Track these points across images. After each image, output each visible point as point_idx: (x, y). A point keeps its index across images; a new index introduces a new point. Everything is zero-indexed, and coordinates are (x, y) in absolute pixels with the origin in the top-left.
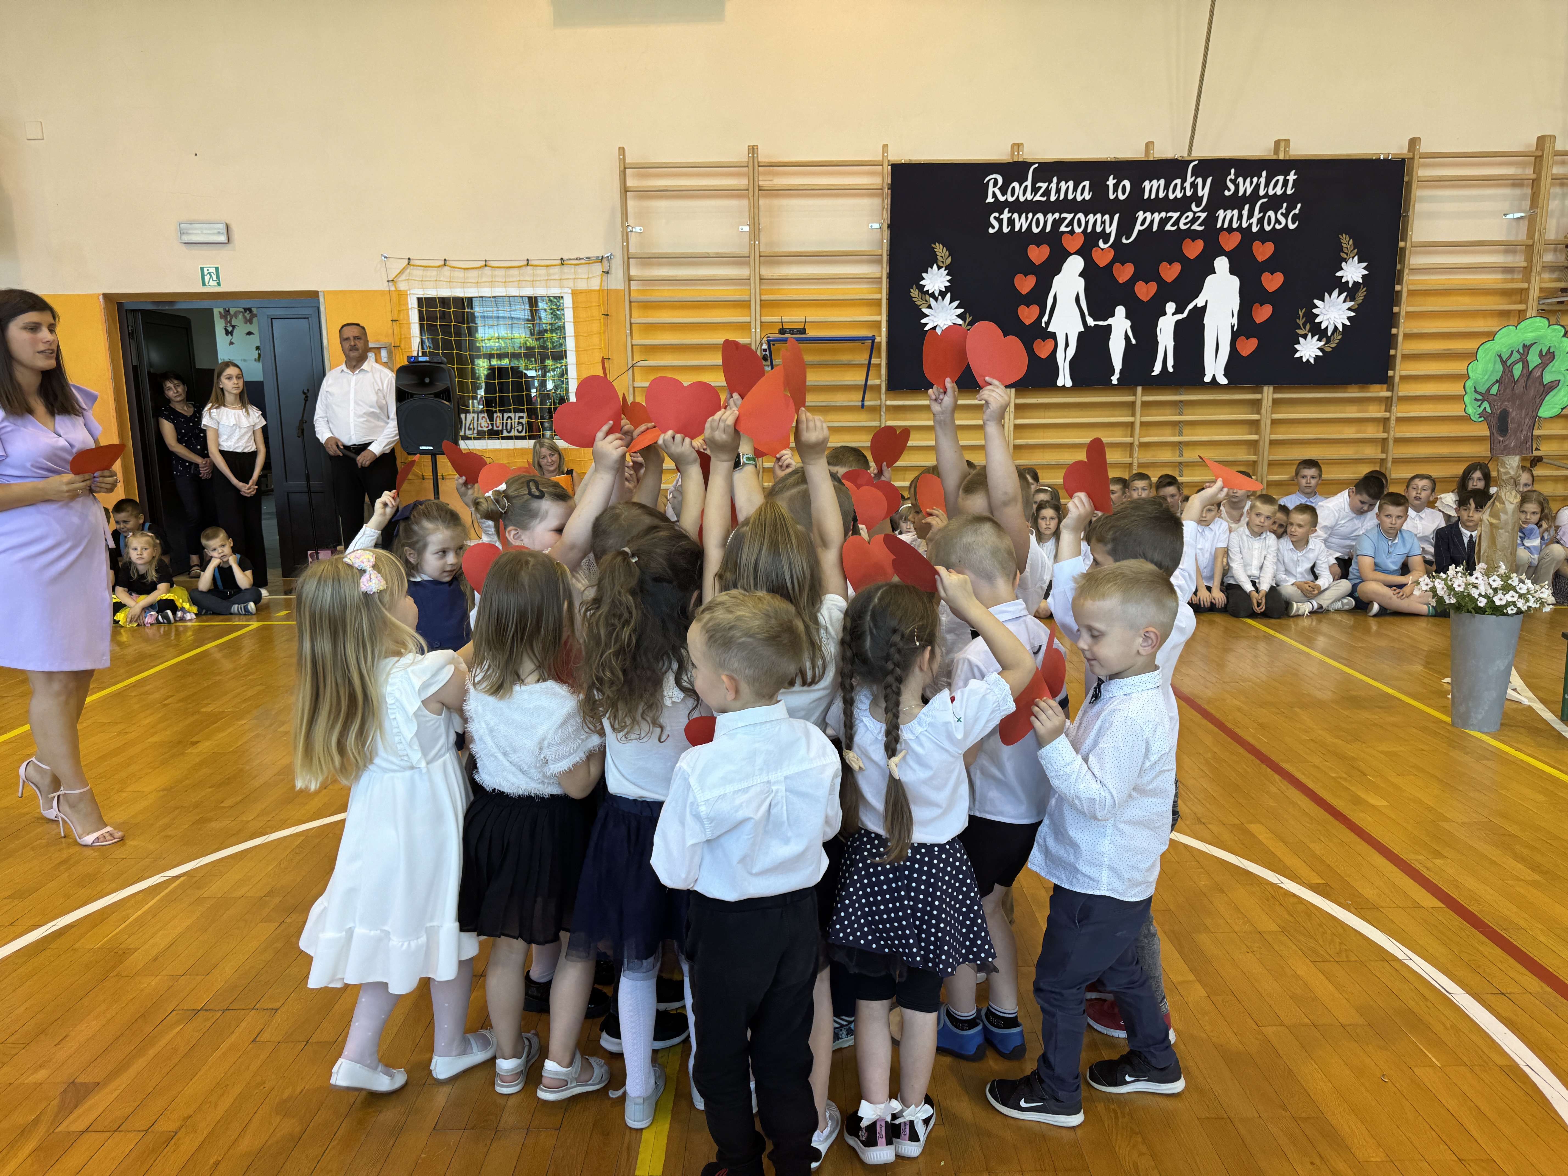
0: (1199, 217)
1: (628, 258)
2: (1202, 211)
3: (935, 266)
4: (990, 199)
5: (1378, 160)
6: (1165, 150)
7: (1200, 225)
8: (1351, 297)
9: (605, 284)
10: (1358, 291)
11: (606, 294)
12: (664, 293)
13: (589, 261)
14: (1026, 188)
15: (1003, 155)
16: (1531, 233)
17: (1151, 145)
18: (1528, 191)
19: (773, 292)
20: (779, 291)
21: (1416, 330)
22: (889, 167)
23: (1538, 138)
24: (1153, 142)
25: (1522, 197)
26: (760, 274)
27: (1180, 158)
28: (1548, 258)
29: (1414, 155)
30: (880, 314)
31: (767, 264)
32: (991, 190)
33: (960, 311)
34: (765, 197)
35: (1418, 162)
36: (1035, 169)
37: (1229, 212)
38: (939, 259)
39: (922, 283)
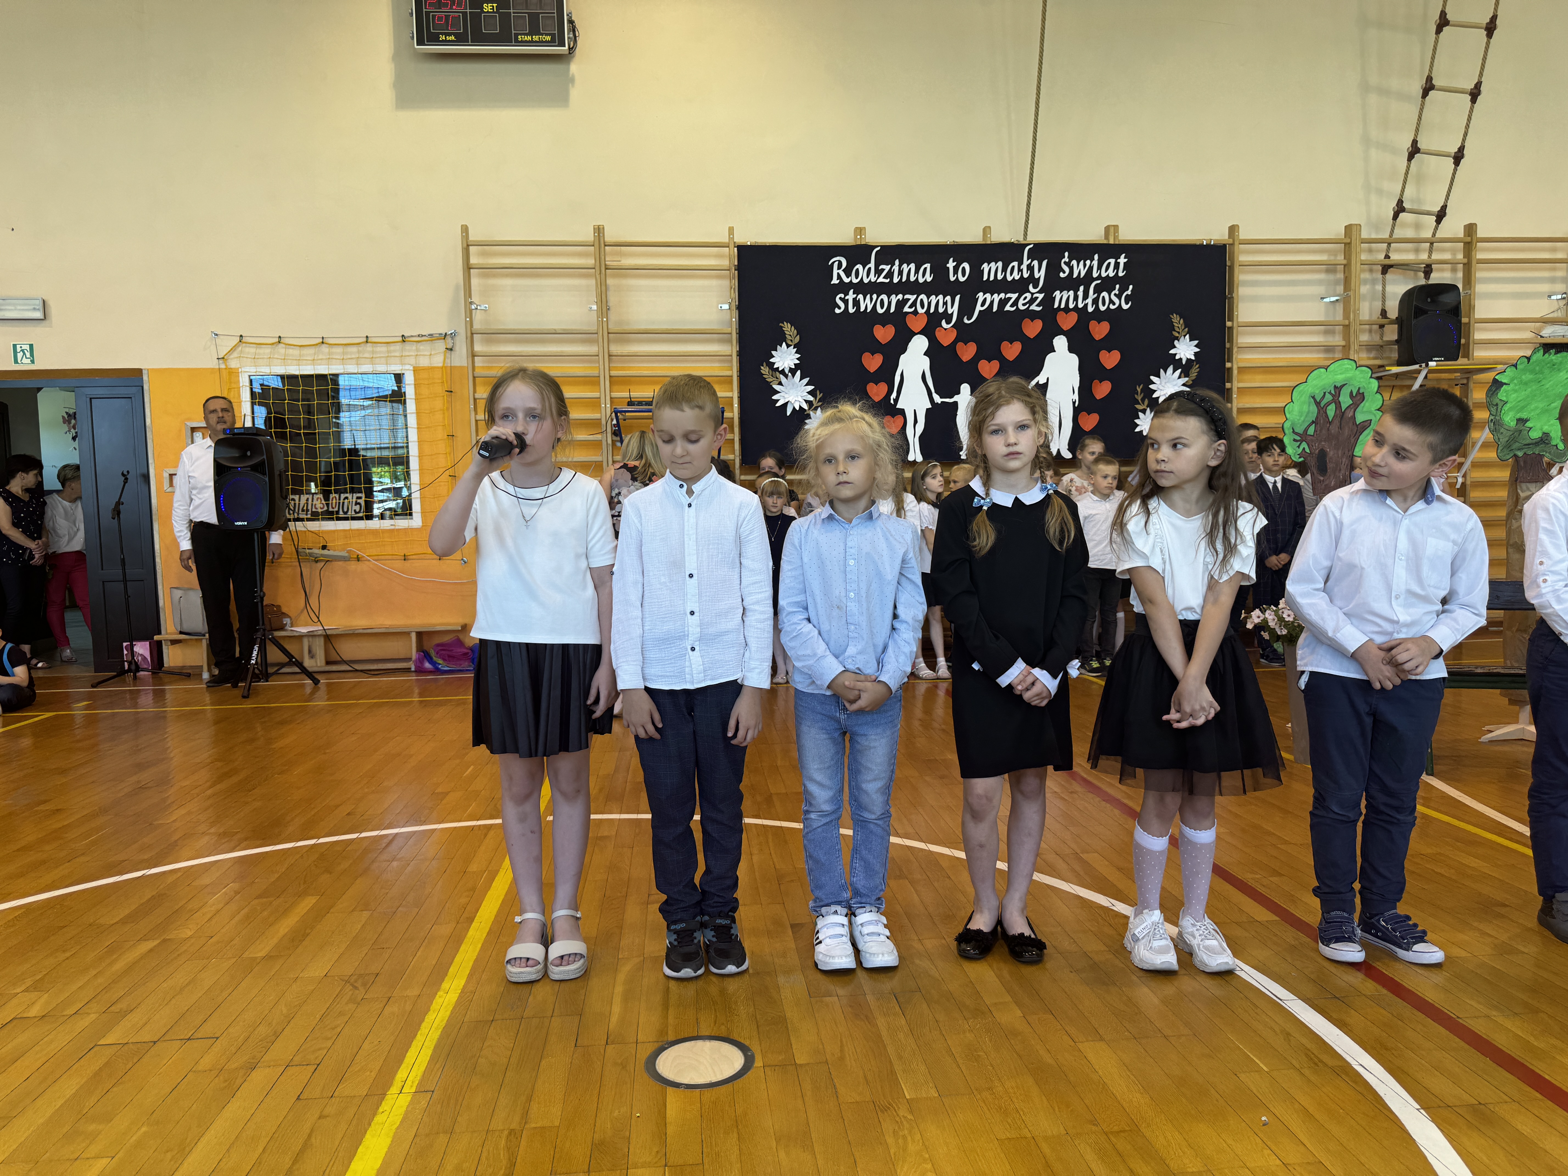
0: (1037, 298)
1: (471, 336)
2: (1039, 292)
3: (784, 344)
4: (835, 281)
5: (1201, 246)
6: (1002, 235)
7: (1038, 305)
8: (1185, 373)
9: (448, 361)
10: (1191, 367)
11: (450, 371)
13: (432, 337)
14: (870, 269)
15: (844, 237)
16: (1346, 315)
17: (988, 230)
18: (1340, 276)
19: (623, 369)
20: (629, 368)
21: (1248, 406)
22: (736, 249)
23: (1346, 227)
24: (990, 227)
25: (1337, 282)
26: (609, 351)
27: (1016, 242)
28: (1365, 338)
29: (1234, 241)
30: (732, 391)
31: (617, 341)
32: (836, 271)
33: (811, 388)
34: (612, 276)
35: (1238, 248)
36: (877, 252)
37: (1065, 292)
38: (788, 337)
39: (772, 361)
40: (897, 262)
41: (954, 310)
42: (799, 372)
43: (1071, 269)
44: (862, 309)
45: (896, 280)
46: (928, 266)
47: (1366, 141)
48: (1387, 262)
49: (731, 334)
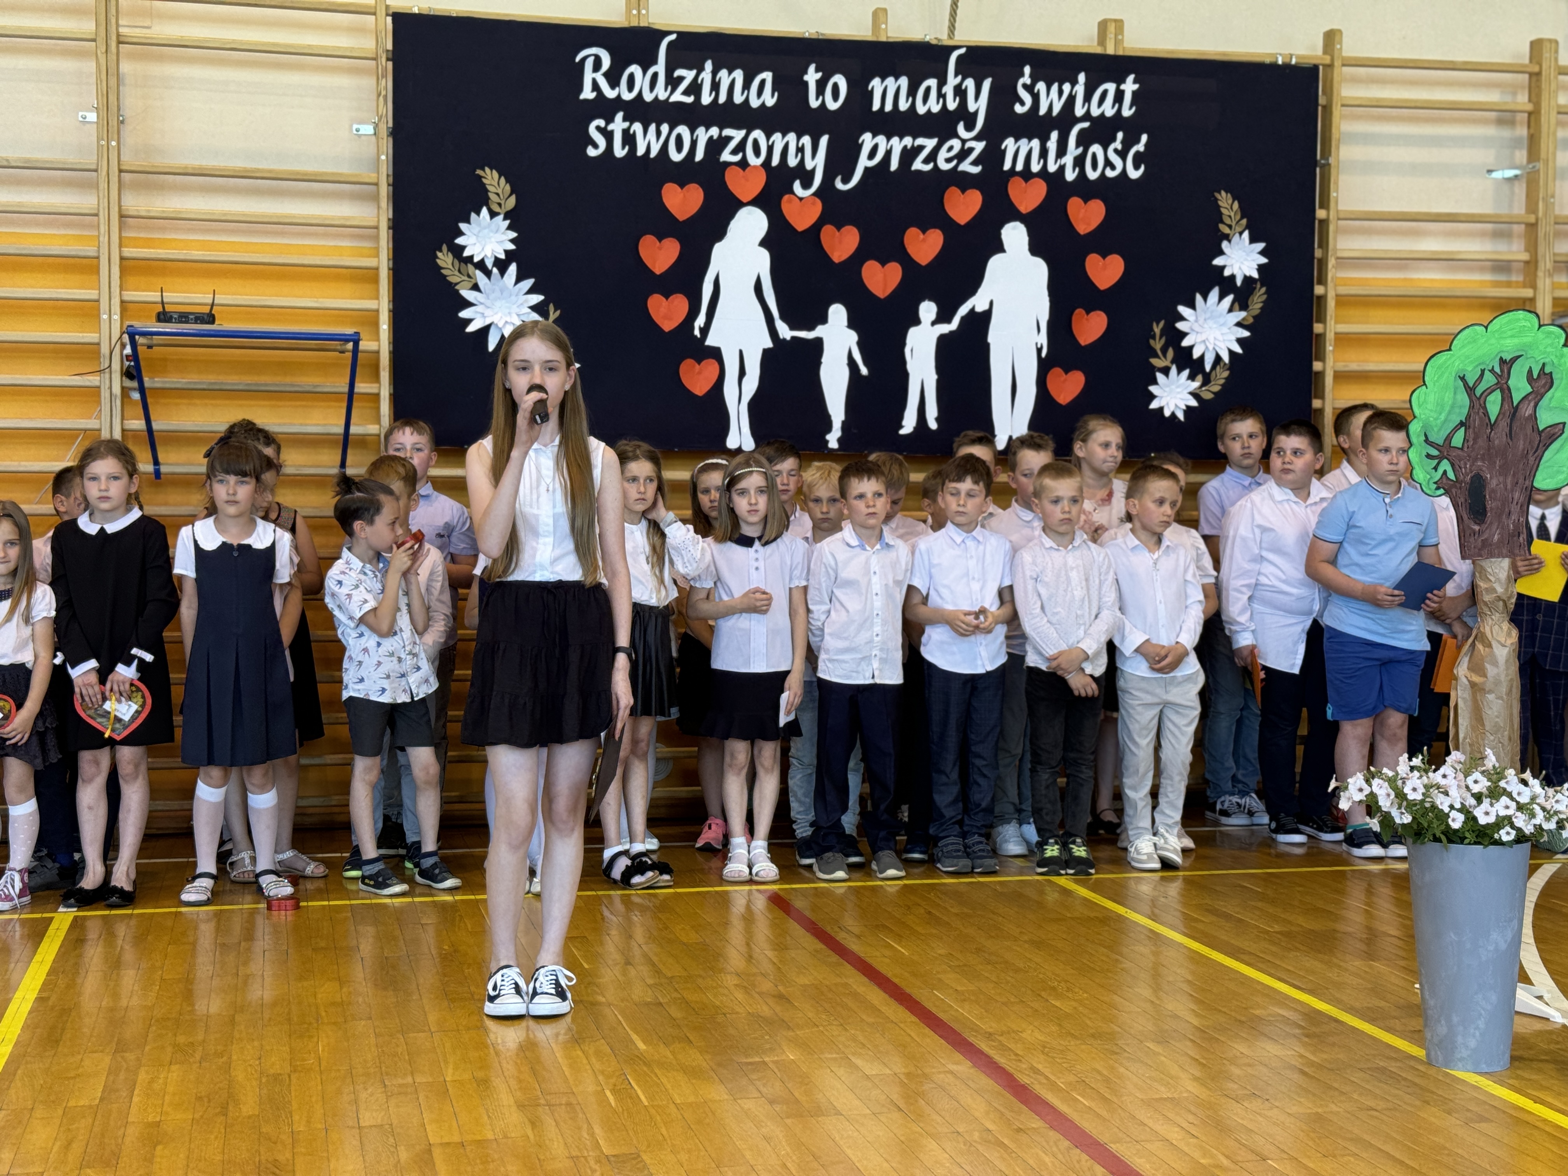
0: (971, 150)
2: (977, 138)
3: (484, 211)
4: (587, 94)
5: (1274, 66)
6: (907, 26)
7: (975, 163)
8: (1242, 302)
10: (1252, 292)
14: (655, 76)
15: (611, 14)
16: (1531, 204)
17: (881, 15)
18: (1522, 132)
19: (148, 243)
20: (163, 243)
21: (1354, 366)
22: (389, 20)
23: (1532, 42)
24: (885, 10)
25: (1515, 144)
26: (120, 206)
27: (934, 42)
28: (1563, 248)
29: (1332, 60)
30: (377, 298)
31: (138, 187)
32: (589, 76)
33: (537, 298)
34: (132, 56)
35: (1341, 72)
36: (670, 44)
37: (1023, 142)
38: (492, 196)
39: (460, 241)
40: (709, 66)
41: (817, 163)
42: (513, 268)
43: (1036, 97)
44: (641, 151)
45: (706, 99)
46: (768, 76)
49: (377, 184)
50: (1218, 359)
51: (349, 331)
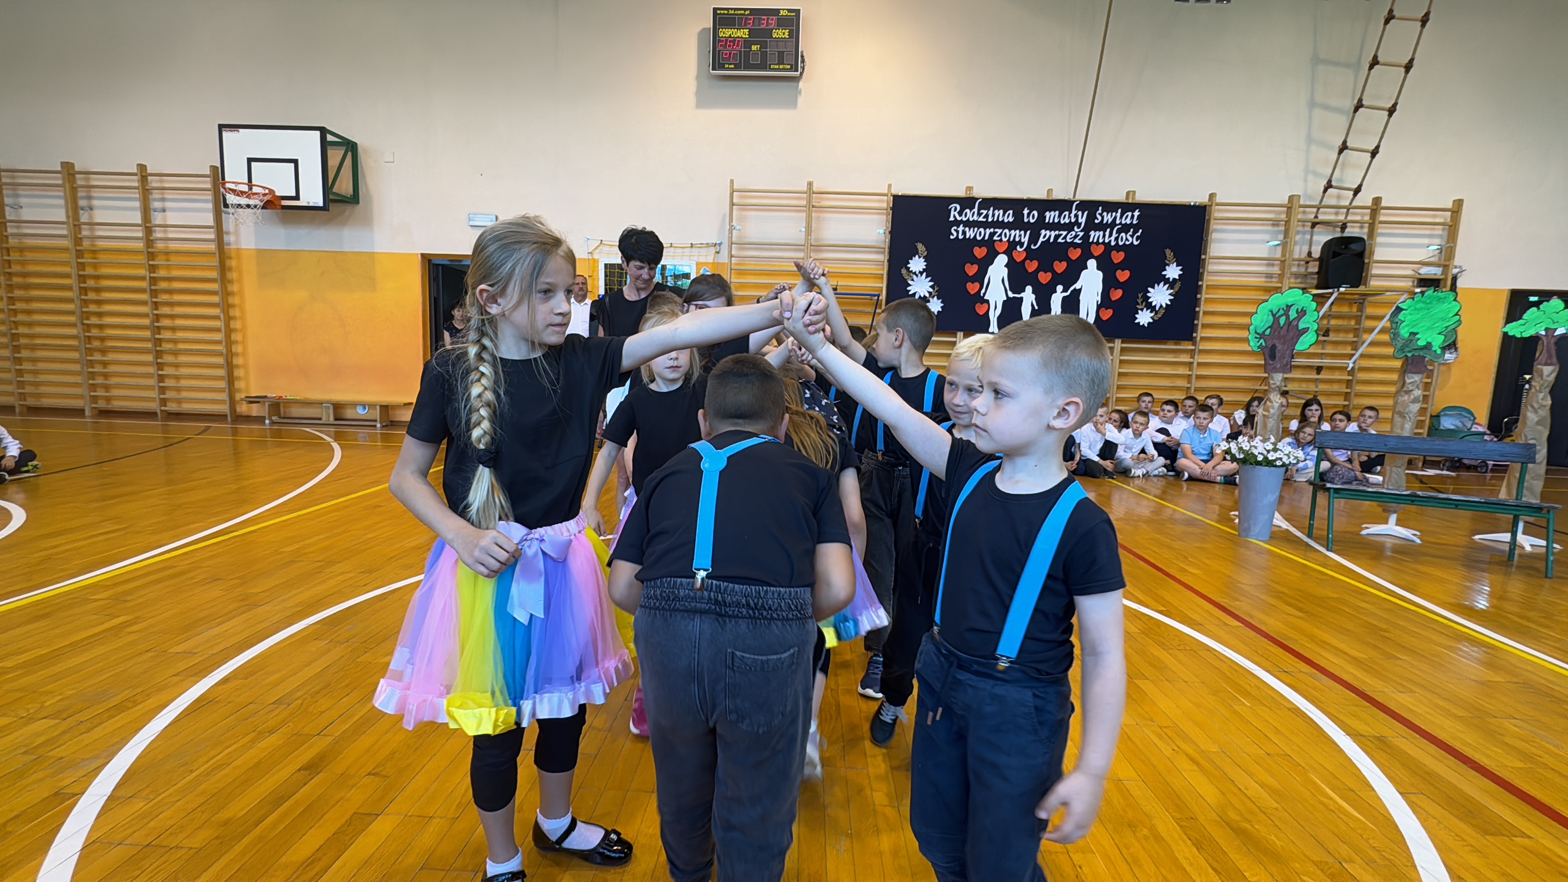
0: (1079, 235)
1: (731, 244)
2: (1081, 231)
3: (917, 256)
4: (952, 219)
5: (1190, 206)
6: (1059, 194)
7: (1080, 239)
8: (1172, 287)
9: (717, 260)
10: (1176, 283)
12: (750, 266)
13: (708, 245)
14: (974, 213)
15: (961, 193)
16: (1283, 255)
17: (1050, 191)
18: (1282, 228)
21: (1211, 310)
22: (892, 197)
23: (1290, 197)
24: (1052, 190)
25: (1279, 232)
27: (1068, 199)
28: (1294, 269)
29: (1212, 203)
30: (882, 283)
31: (815, 251)
32: (952, 213)
33: (932, 283)
34: (815, 212)
35: (1215, 208)
36: (980, 203)
37: (1097, 232)
38: (920, 252)
39: (909, 266)
40: (992, 209)
41: (1025, 240)
42: (924, 274)
43: (1103, 218)
44: (967, 237)
45: (990, 219)
46: (1011, 212)
47: (1310, 140)
48: (1316, 220)
49: (884, 248)
50: (1161, 306)
51: (877, 293)
